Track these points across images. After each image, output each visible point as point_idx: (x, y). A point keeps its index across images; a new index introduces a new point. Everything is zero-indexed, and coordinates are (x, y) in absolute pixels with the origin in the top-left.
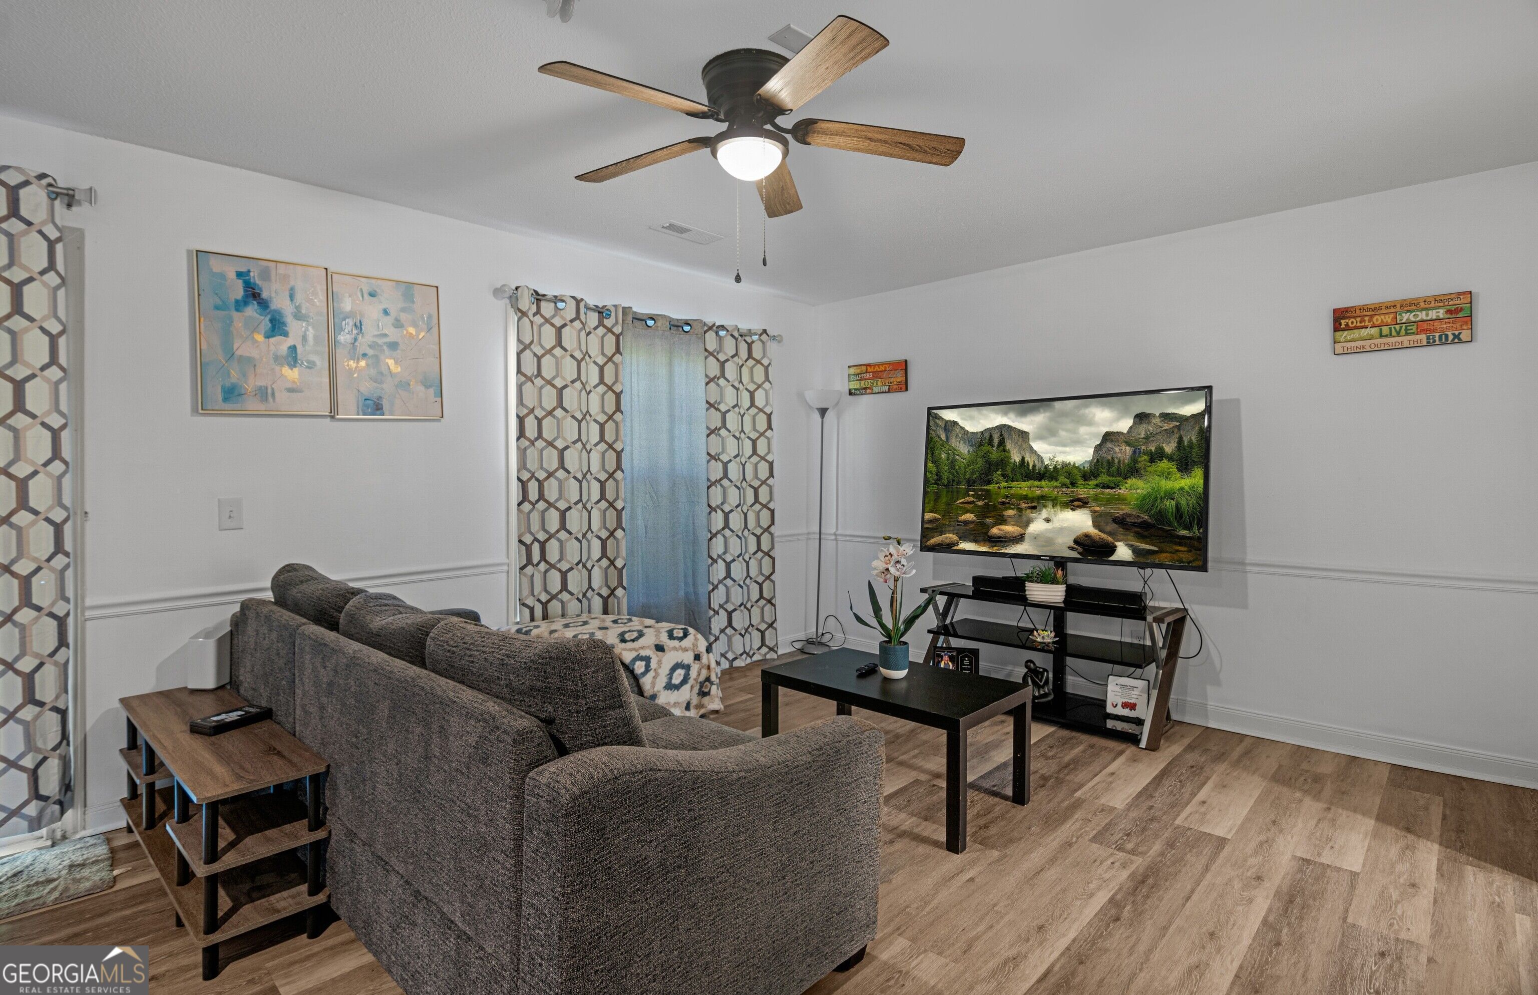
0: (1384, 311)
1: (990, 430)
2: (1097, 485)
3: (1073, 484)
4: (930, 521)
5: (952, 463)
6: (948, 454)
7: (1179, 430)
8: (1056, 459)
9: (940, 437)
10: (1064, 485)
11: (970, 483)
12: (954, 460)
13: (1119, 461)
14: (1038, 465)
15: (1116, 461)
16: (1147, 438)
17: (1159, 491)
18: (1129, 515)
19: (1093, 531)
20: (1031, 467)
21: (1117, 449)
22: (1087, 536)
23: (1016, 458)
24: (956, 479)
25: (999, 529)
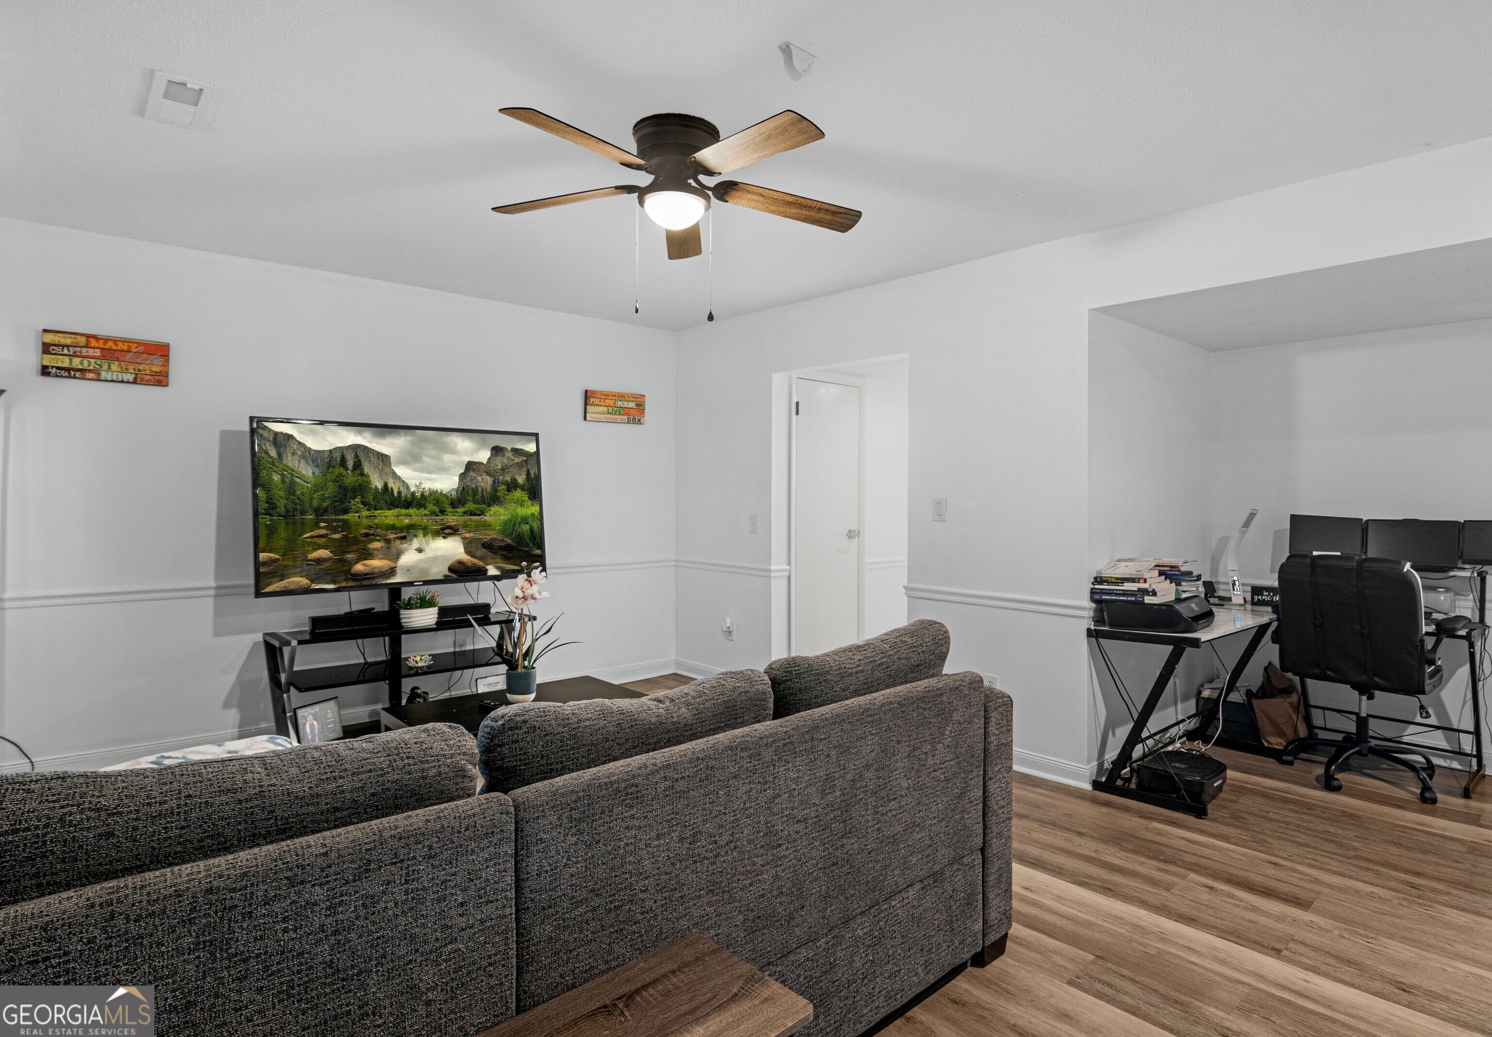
0: (610, 398)
1: (342, 451)
2: (465, 513)
3: (443, 512)
4: (265, 564)
5: (291, 489)
6: (282, 475)
7: (527, 464)
8: (423, 486)
9: (267, 453)
10: (433, 513)
11: (320, 512)
12: (293, 484)
13: (482, 489)
14: (404, 492)
15: (480, 489)
16: (503, 469)
17: (516, 517)
18: (495, 540)
19: (465, 558)
20: (396, 494)
21: (479, 479)
22: (460, 563)
23: (377, 483)
24: (298, 507)
25: (365, 565)
